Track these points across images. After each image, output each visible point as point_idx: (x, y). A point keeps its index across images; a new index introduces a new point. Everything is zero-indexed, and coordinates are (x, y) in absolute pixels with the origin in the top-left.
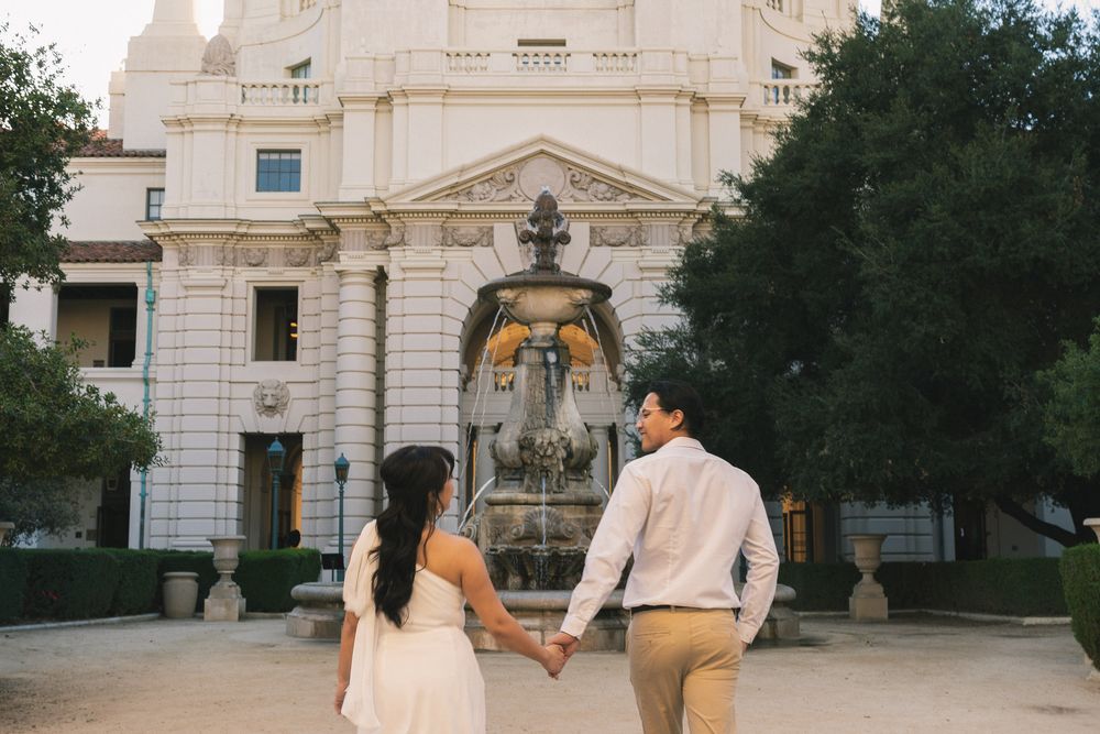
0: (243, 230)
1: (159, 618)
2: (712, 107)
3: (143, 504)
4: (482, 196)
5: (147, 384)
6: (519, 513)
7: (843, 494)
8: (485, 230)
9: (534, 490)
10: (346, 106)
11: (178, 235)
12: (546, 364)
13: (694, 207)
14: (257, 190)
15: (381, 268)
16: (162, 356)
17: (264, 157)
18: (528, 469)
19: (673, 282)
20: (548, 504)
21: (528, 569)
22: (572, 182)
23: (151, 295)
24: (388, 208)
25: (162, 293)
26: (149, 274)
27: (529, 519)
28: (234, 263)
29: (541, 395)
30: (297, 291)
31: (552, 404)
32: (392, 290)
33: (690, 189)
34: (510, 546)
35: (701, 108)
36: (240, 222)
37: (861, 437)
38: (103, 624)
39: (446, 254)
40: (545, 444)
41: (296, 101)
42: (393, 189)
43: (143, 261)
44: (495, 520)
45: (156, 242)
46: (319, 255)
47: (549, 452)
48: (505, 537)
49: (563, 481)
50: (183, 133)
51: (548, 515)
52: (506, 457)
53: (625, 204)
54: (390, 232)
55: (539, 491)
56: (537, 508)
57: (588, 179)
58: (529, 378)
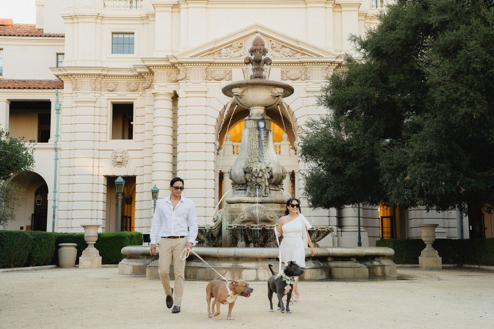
0: (105, 73)
1: (55, 268)
2: (343, 9)
3: (54, 212)
4: (226, 55)
5: (56, 151)
6: (244, 207)
7: (417, 201)
8: (228, 72)
9: (252, 195)
10: (157, 9)
11: (71, 75)
12: (258, 128)
13: (334, 60)
14: (112, 53)
15: (175, 93)
16: (64, 137)
17: (115, 36)
18: (249, 184)
19: (324, 94)
20: (260, 203)
21: (249, 237)
22: (272, 48)
23: (58, 106)
24: (179, 60)
25: (64, 105)
26: (57, 95)
27: (249, 211)
28: (101, 89)
29: (256, 145)
30: (133, 105)
31: (262, 150)
32: (180, 102)
33: (332, 51)
34: (239, 225)
35: (338, 9)
36: (103, 69)
37: (427, 170)
38: (22, 270)
39: (208, 84)
40: (258, 171)
41: (131, 7)
42: (181, 51)
43: (54, 88)
44: (231, 211)
45: (60, 79)
46: (144, 85)
47: (260, 175)
48: (236, 220)
49: (268, 190)
50: (73, 23)
51: (260, 208)
52: (237, 178)
53: (299, 58)
54: (179, 73)
55: (255, 196)
56: (254, 205)
57: (280, 46)
58: (249, 136)
